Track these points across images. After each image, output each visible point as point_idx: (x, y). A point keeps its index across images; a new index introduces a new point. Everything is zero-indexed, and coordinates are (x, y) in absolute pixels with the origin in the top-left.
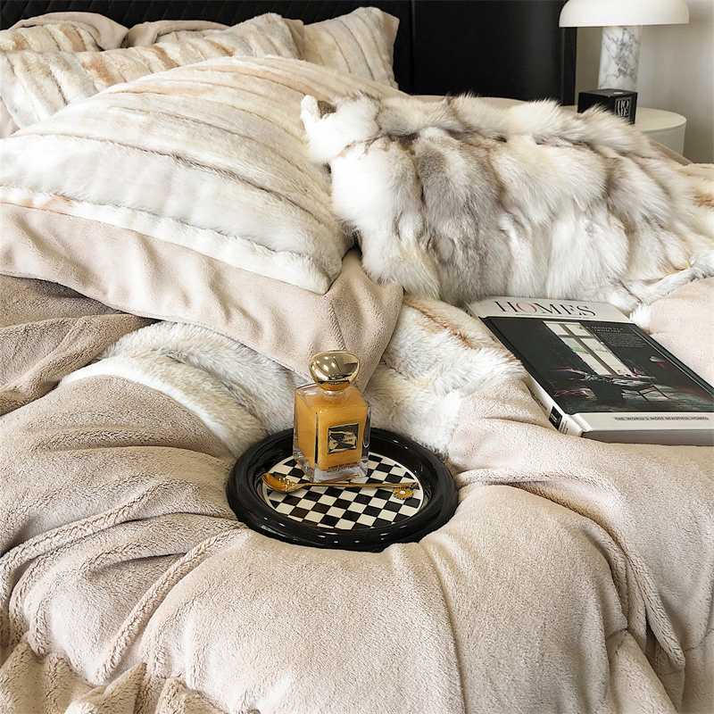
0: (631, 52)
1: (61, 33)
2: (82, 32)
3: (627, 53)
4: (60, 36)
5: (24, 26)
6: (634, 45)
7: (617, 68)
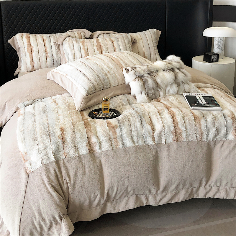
0: (221, 43)
1: (77, 34)
2: (82, 34)
3: (220, 43)
4: (76, 34)
5: (69, 32)
6: (222, 41)
7: (217, 47)
